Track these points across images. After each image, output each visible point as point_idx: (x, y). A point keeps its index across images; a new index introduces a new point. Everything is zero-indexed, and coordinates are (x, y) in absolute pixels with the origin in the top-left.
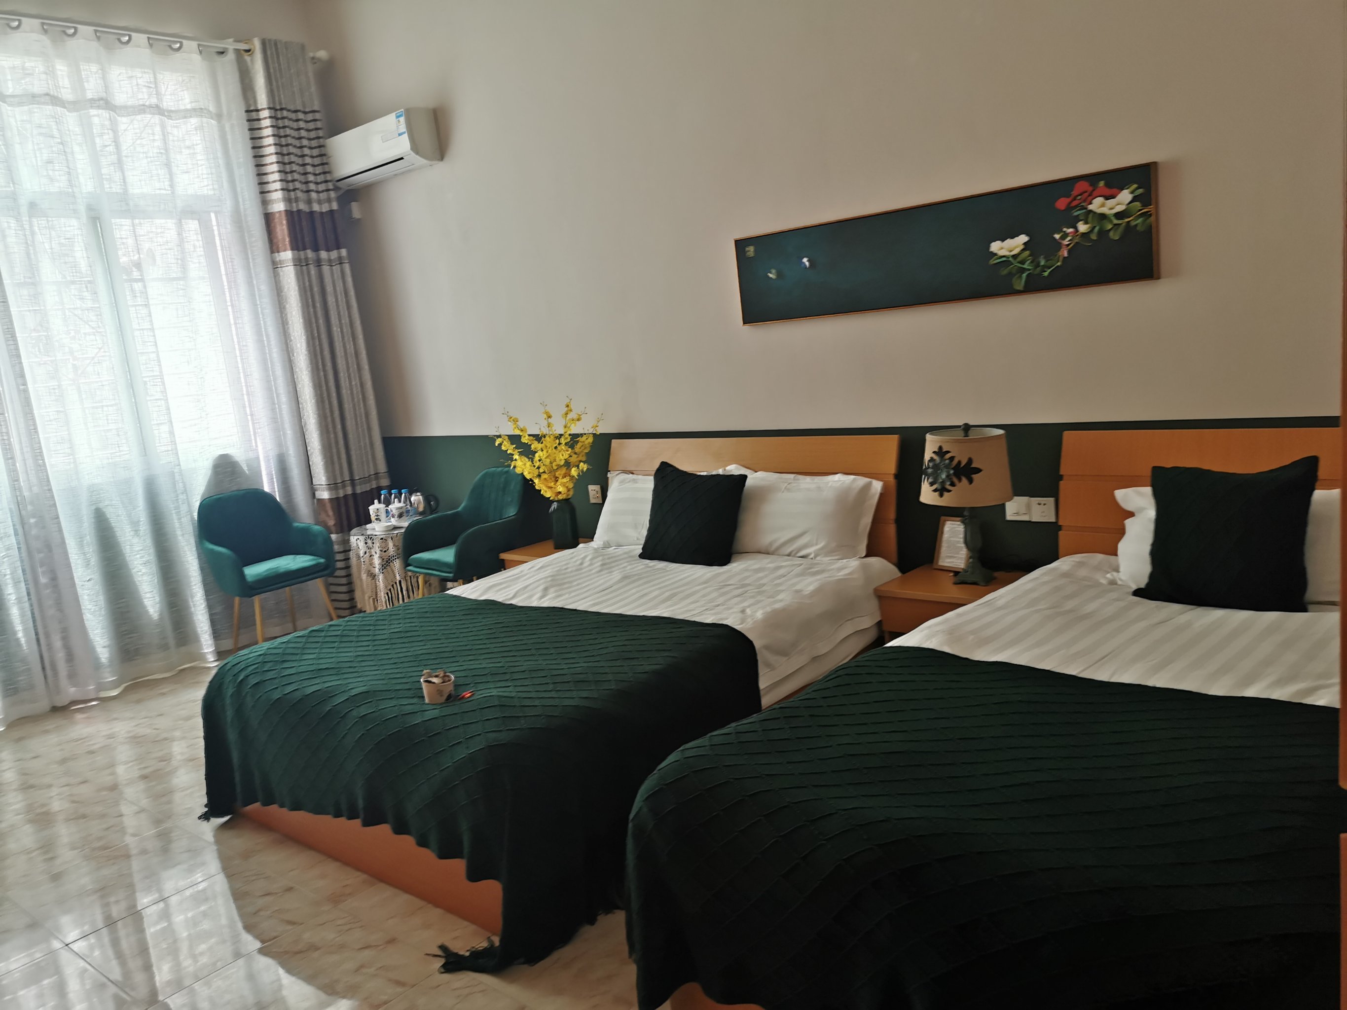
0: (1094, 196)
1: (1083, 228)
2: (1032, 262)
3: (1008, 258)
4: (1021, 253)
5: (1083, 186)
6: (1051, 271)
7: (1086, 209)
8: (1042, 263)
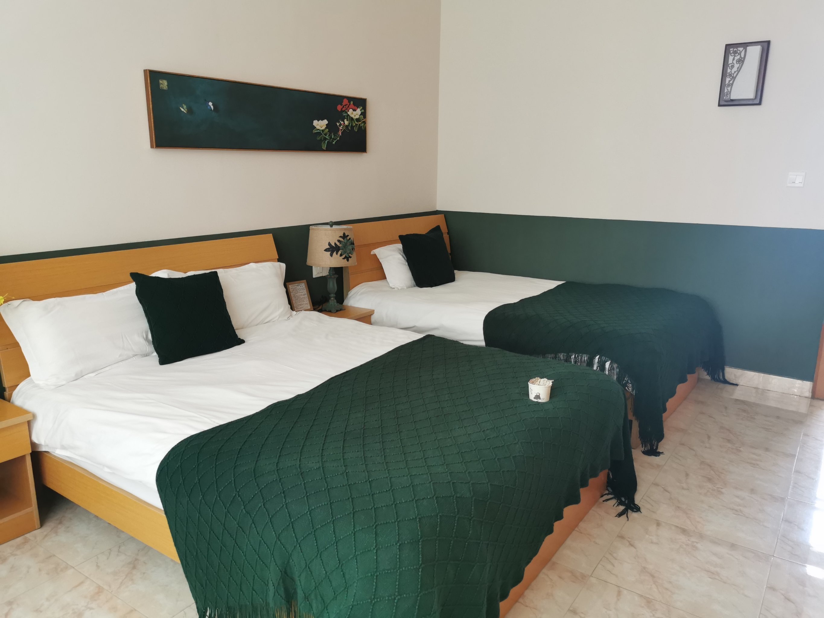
0: (350, 108)
1: (346, 123)
2: (329, 135)
3: (320, 131)
4: (325, 130)
5: (345, 101)
6: (336, 141)
7: (347, 113)
8: (333, 137)
